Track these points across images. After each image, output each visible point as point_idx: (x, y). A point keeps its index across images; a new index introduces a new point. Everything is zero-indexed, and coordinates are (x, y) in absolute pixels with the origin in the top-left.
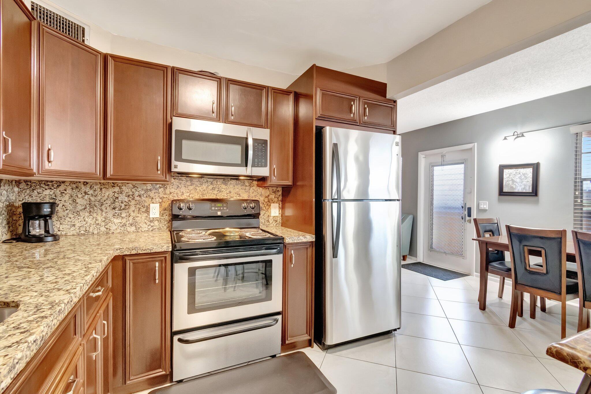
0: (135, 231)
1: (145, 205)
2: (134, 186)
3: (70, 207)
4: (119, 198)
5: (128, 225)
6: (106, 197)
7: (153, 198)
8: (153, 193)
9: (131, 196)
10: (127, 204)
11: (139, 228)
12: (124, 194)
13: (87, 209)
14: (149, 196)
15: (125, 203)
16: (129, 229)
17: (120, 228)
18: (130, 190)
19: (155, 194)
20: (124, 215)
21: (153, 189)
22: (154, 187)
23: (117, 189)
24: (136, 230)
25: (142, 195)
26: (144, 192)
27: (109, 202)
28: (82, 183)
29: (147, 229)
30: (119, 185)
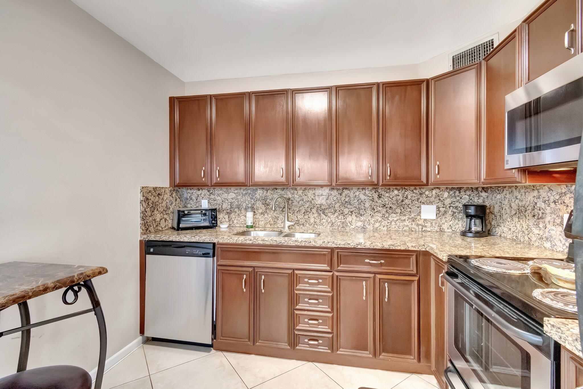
0: (550, 248)
1: (559, 215)
2: (550, 189)
3: (508, 212)
4: (538, 203)
5: (544, 239)
6: (528, 203)
7: (567, 206)
8: (568, 198)
9: (547, 202)
10: (544, 212)
11: (554, 245)
12: (541, 199)
13: (517, 214)
14: (564, 202)
15: (542, 210)
16: (545, 245)
17: (538, 241)
18: (546, 194)
19: (570, 200)
20: (541, 225)
21: (567, 192)
22: (569, 190)
23: (535, 193)
24: (552, 247)
25: (557, 201)
26: (559, 197)
27: (530, 208)
28: (514, 187)
29: (562, 250)
30: (537, 188)
